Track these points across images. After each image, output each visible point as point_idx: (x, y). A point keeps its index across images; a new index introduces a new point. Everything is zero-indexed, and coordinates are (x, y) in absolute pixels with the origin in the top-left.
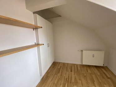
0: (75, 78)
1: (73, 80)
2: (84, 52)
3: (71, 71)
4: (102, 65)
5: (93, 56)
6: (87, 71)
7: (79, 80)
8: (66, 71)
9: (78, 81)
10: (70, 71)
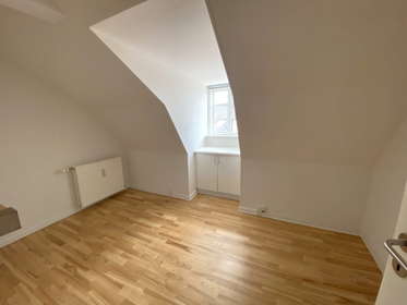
0: (89, 244)
1: (87, 250)
2: (78, 170)
3: (61, 243)
4: (123, 188)
5: (104, 174)
6: (104, 215)
7: (100, 238)
8: (41, 256)
9: (101, 241)
10: (57, 247)
